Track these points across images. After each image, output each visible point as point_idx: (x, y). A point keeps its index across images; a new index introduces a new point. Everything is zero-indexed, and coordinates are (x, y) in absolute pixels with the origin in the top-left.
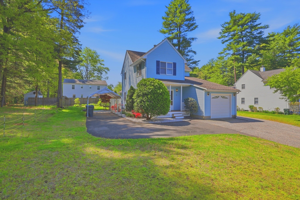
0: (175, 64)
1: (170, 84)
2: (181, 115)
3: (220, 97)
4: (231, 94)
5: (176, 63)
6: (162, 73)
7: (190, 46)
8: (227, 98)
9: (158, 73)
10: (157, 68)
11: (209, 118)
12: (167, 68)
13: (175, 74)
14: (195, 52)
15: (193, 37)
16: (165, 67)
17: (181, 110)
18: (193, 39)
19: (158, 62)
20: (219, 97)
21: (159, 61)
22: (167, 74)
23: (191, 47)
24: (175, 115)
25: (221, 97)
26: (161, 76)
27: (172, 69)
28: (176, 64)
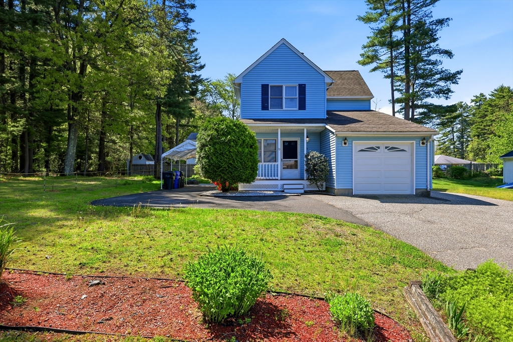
0: (302, 88)
1: (279, 127)
2: (301, 186)
3: (382, 148)
4: (414, 142)
5: (305, 85)
6: (273, 106)
7: (435, 40)
8: (403, 150)
9: (265, 107)
10: (262, 98)
11: (349, 193)
12: (284, 96)
13: (302, 106)
14: (449, 54)
15: (441, 18)
16: (282, 95)
17: (305, 178)
18: (441, 22)
19: (265, 88)
20: (379, 148)
21: (268, 85)
22: (284, 108)
23: (436, 43)
24: (285, 187)
25: (386, 148)
26: (272, 113)
27: (297, 97)
28: (305, 87)
